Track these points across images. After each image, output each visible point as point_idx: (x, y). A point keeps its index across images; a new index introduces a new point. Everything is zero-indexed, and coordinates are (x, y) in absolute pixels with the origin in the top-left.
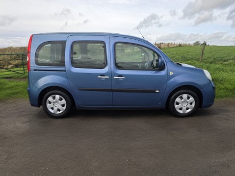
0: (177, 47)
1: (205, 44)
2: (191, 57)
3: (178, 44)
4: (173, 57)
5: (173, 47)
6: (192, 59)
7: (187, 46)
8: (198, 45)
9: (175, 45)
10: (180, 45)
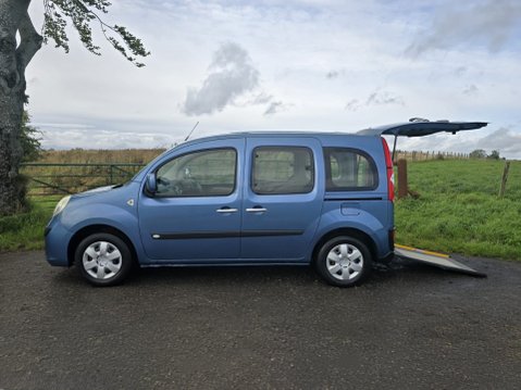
0: (433, 160)
1: (495, 156)
2: (472, 184)
3: (436, 153)
4: (431, 183)
5: (426, 161)
6: (475, 189)
7: (457, 158)
8: (479, 157)
9: (430, 157)
10: (440, 157)
